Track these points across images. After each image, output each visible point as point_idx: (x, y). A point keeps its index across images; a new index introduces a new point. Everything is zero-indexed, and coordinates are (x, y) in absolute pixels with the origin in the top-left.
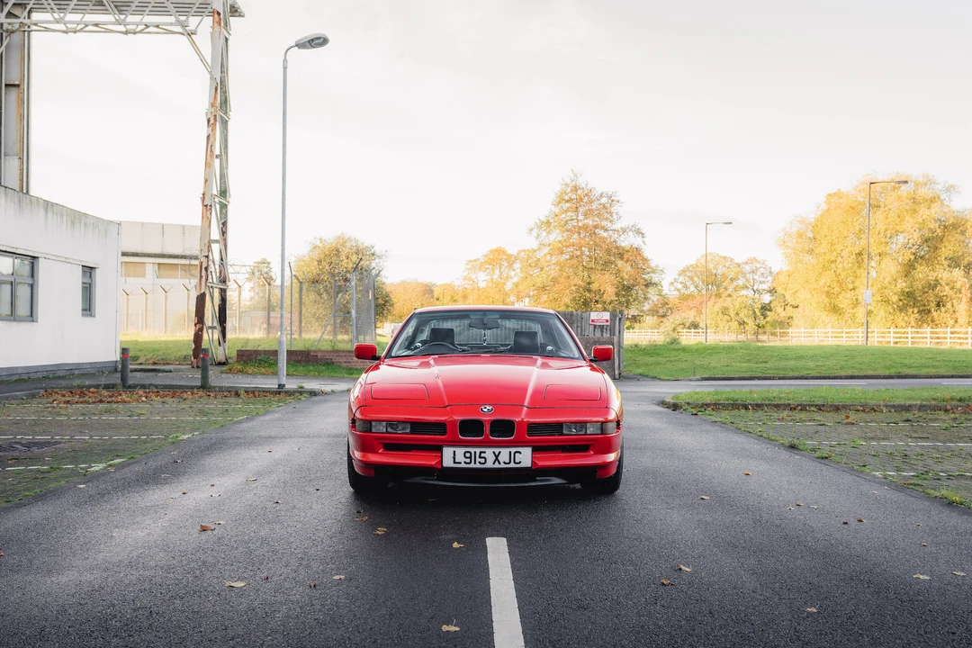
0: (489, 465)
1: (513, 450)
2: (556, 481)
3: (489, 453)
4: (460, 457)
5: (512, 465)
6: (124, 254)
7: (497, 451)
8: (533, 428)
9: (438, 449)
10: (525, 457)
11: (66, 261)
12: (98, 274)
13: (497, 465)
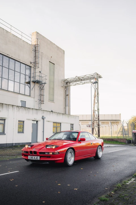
0: (34, 159)
1: (37, 157)
2: (48, 163)
3: (34, 157)
4: (30, 158)
5: (37, 159)
6: (80, 121)
7: (35, 157)
8: (40, 153)
9: (27, 156)
10: (39, 158)
11: (67, 123)
12: (74, 125)
13: (35, 159)
